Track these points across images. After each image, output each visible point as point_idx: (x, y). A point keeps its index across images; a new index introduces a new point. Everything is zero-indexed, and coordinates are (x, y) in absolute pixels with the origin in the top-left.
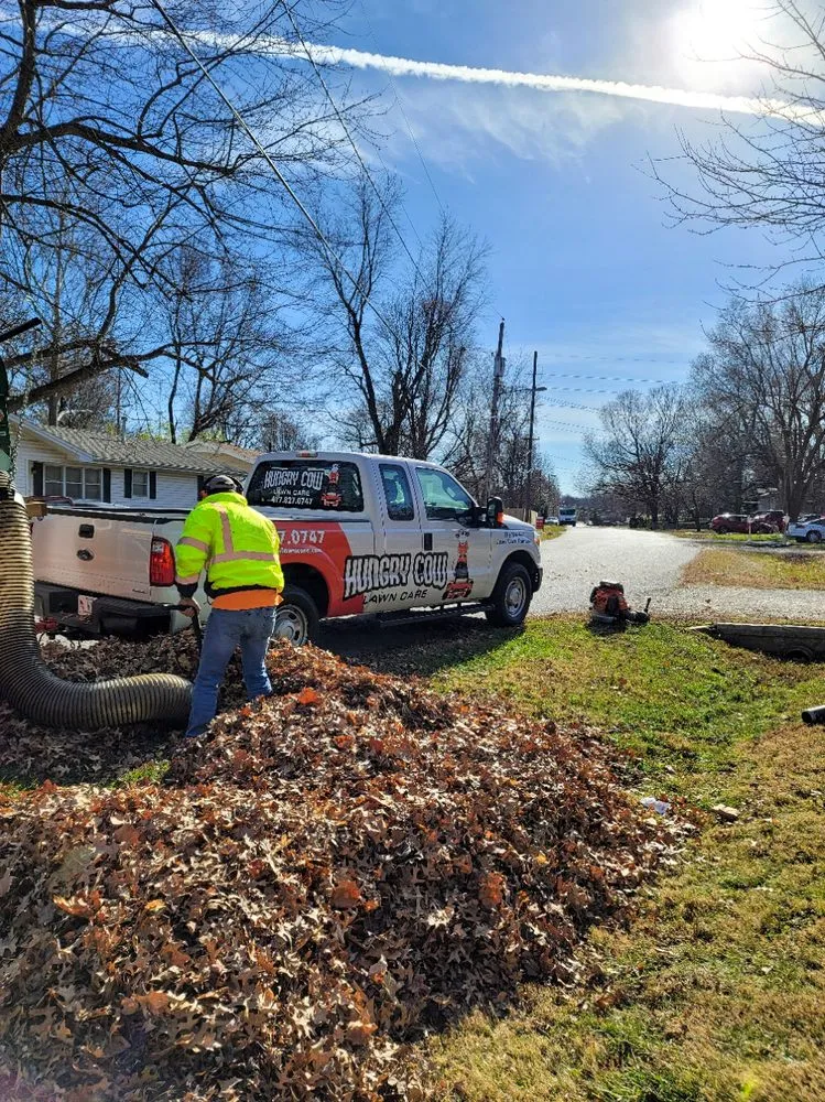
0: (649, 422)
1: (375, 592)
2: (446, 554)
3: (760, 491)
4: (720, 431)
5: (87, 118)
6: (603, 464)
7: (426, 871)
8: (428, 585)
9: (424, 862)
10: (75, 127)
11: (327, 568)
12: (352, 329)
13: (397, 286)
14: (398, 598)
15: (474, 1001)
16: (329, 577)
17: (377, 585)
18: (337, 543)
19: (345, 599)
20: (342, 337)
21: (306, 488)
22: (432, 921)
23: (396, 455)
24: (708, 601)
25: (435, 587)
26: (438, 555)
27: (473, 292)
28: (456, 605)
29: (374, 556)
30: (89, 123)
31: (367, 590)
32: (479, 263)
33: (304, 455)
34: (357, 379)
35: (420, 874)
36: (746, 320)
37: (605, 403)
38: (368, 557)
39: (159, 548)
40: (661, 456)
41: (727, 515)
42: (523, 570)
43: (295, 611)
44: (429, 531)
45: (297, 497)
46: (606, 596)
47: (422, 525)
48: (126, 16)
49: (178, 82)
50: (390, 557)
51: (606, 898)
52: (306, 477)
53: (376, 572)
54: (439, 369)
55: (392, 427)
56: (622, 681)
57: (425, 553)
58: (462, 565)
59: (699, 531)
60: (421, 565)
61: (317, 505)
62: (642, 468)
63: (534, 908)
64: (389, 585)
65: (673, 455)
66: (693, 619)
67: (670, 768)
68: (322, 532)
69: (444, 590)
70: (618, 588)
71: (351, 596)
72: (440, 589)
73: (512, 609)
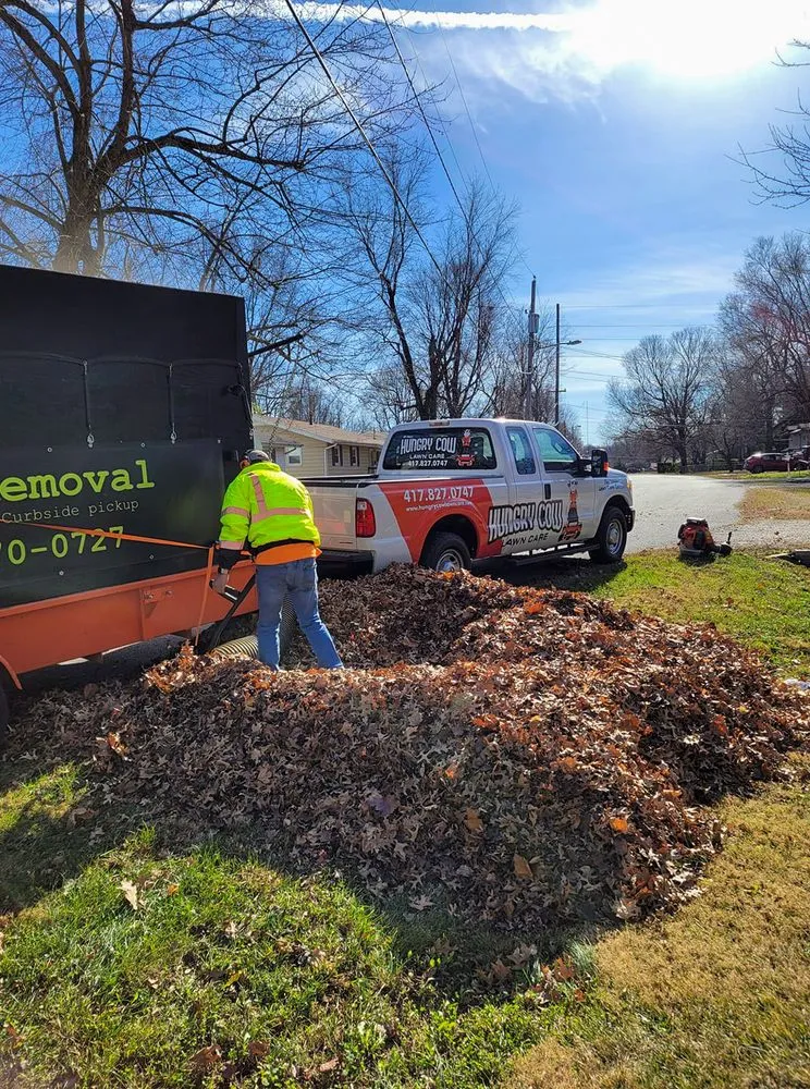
0: (674, 367)
1: (511, 537)
2: (561, 501)
3: (790, 428)
4: (748, 371)
5: (182, 129)
6: (629, 412)
7: (673, 712)
8: (548, 529)
9: (670, 706)
10: (172, 139)
11: (476, 518)
12: (387, 297)
13: (429, 251)
14: (526, 542)
15: (724, 791)
16: (478, 526)
17: (511, 530)
18: (482, 496)
19: (489, 543)
20: (379, 306)
21: (440, 452)
22: (686, 741)
23: (434, 418)
24: (777, 533)
25: (554, 530)
26: (554, 502)
27: (503, 252)
28: (566, 546)
29: (509, 506)
30: (185, 134)
31: (504, 535)
32: (509, 224)
33: (436, 424)
34: (395, 346)
35: (669, 715)
36: (775, 258)
37: (629, 350)
38: (505, 507)
39: (363, 507)
40: (687, 399)
41: (758, 455)
42: (619, 512)
43: (455, 554)
44: (547, 482)
45: (432, 460)
46: (694, 531)
47: (542, 477)
48: (204, 29)
49: (258, 88)
50: (520, 506)
51: (792, 736)
52: (440, 443)
53: (510, 518)
54: (469, 330)
55: (431, 389)
56: (730, 601)
57: (546, 501)
58: (573, 510)
59: (731, 471)
60: (543, 512)
61: (452, 465)
62: (668, 413)
63: (747, 738)
64: (520, 530)
65: (700, 398)
66: (768, 549)
67: (796, 661)
68: (471, 487)
69: (560, 534)
70: (704, 524)
71: (493, 541)
72: (558, 531)
73: (612, 548)
